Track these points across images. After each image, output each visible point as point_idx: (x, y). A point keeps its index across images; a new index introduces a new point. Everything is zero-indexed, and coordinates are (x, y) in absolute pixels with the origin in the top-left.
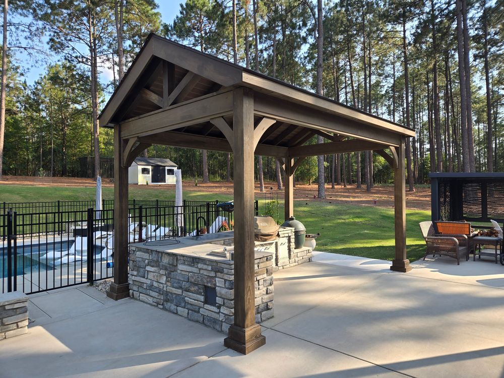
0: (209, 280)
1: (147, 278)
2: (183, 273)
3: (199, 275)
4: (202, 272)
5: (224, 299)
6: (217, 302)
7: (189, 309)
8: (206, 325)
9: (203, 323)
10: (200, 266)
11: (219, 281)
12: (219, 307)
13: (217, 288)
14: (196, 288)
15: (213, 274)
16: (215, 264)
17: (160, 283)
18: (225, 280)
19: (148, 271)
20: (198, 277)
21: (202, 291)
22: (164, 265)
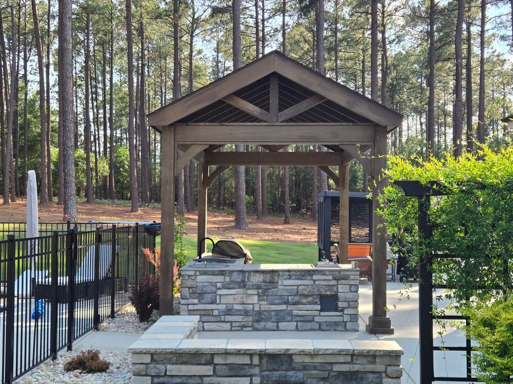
0: (327, 288)
1: (220, 303)
2: (287, 288)
3: (315, 286)
4: (317, 283)
5: (349, 302)
6: (339, 306)
7: (297, 321)
8: (323, 330)
9: (320, 329)
10: (315, 277)
11: (342, 288)
12: (342, 310)
13: (339, 294)
14: (310, 299)
15: (334, 282)
16: (336, 273)
17: (246, 304)
18: (351, 285)
19: (220, 295)
20: (314, 289)
21: (318, 300)
22: (255, 284)
